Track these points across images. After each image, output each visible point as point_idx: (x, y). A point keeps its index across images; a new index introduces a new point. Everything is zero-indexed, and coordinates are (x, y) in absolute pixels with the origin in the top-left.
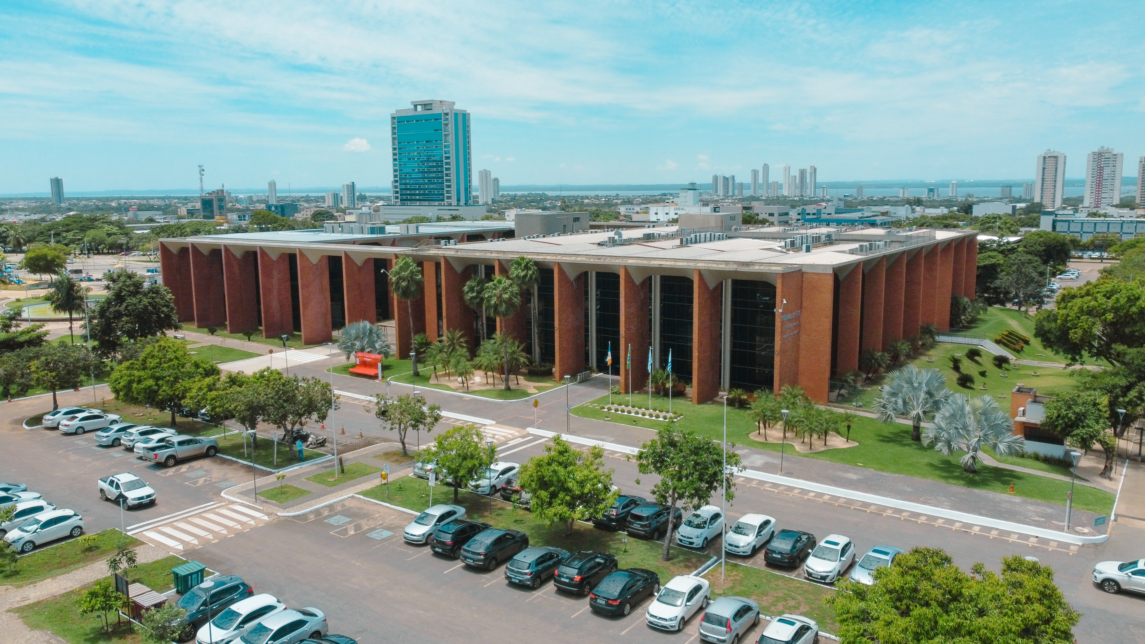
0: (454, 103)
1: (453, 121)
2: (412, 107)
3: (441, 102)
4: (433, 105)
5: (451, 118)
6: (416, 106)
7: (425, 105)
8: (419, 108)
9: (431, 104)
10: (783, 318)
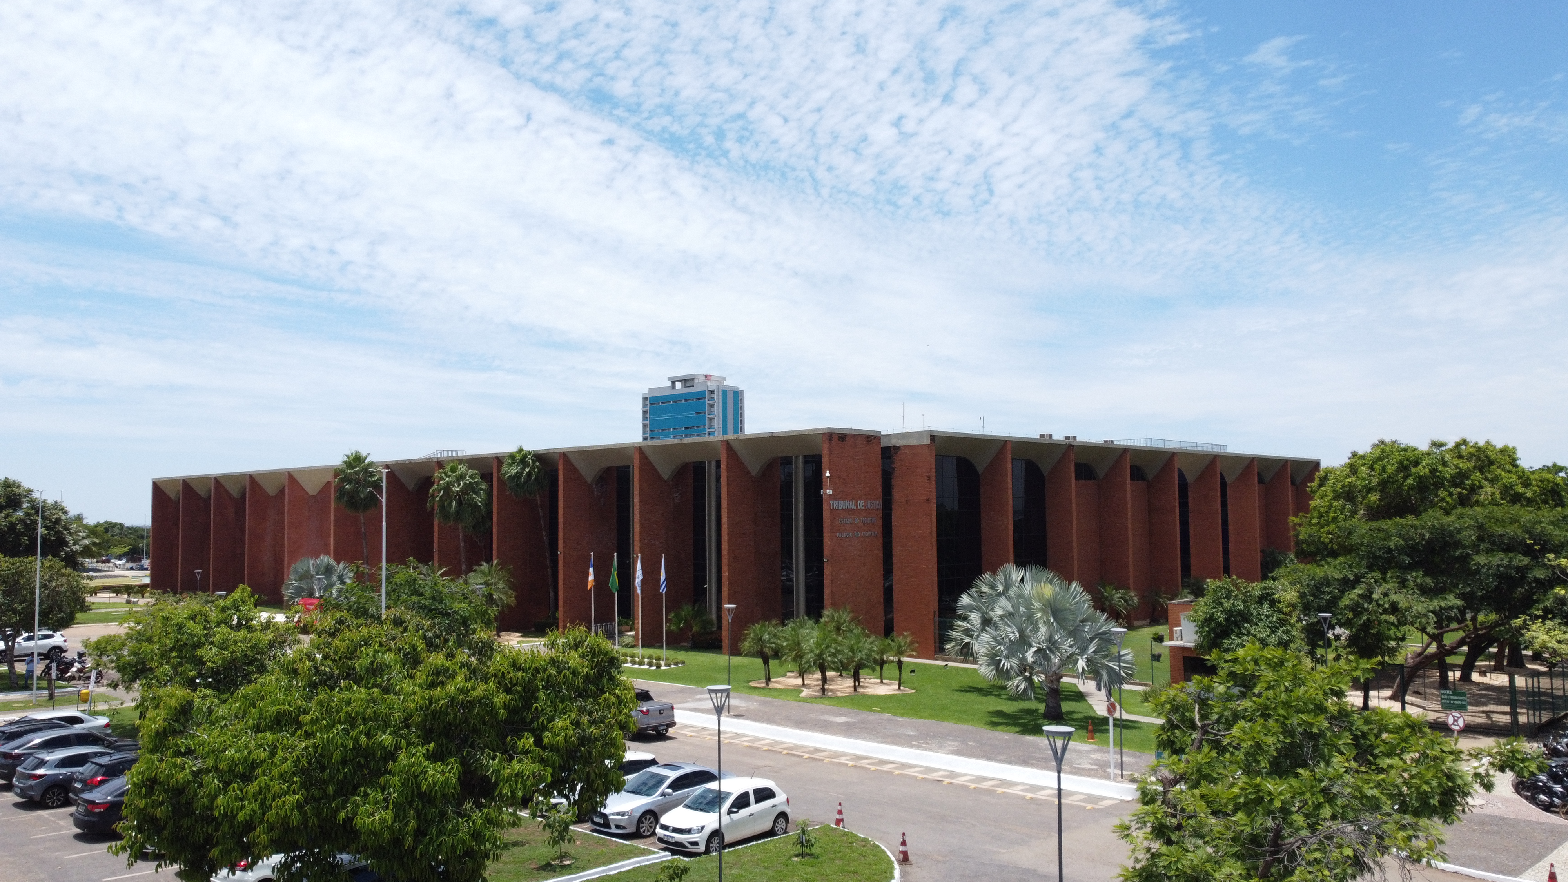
0: (724, 379)
1: (721, 400)
2: (669, 384)
3: (706, 376)
4: (696, 381)
5: (718, 397)
6: (673, 383)
7: (685, 381)
8: (678, 385)
9: (693, 380)
10: (835, 505)
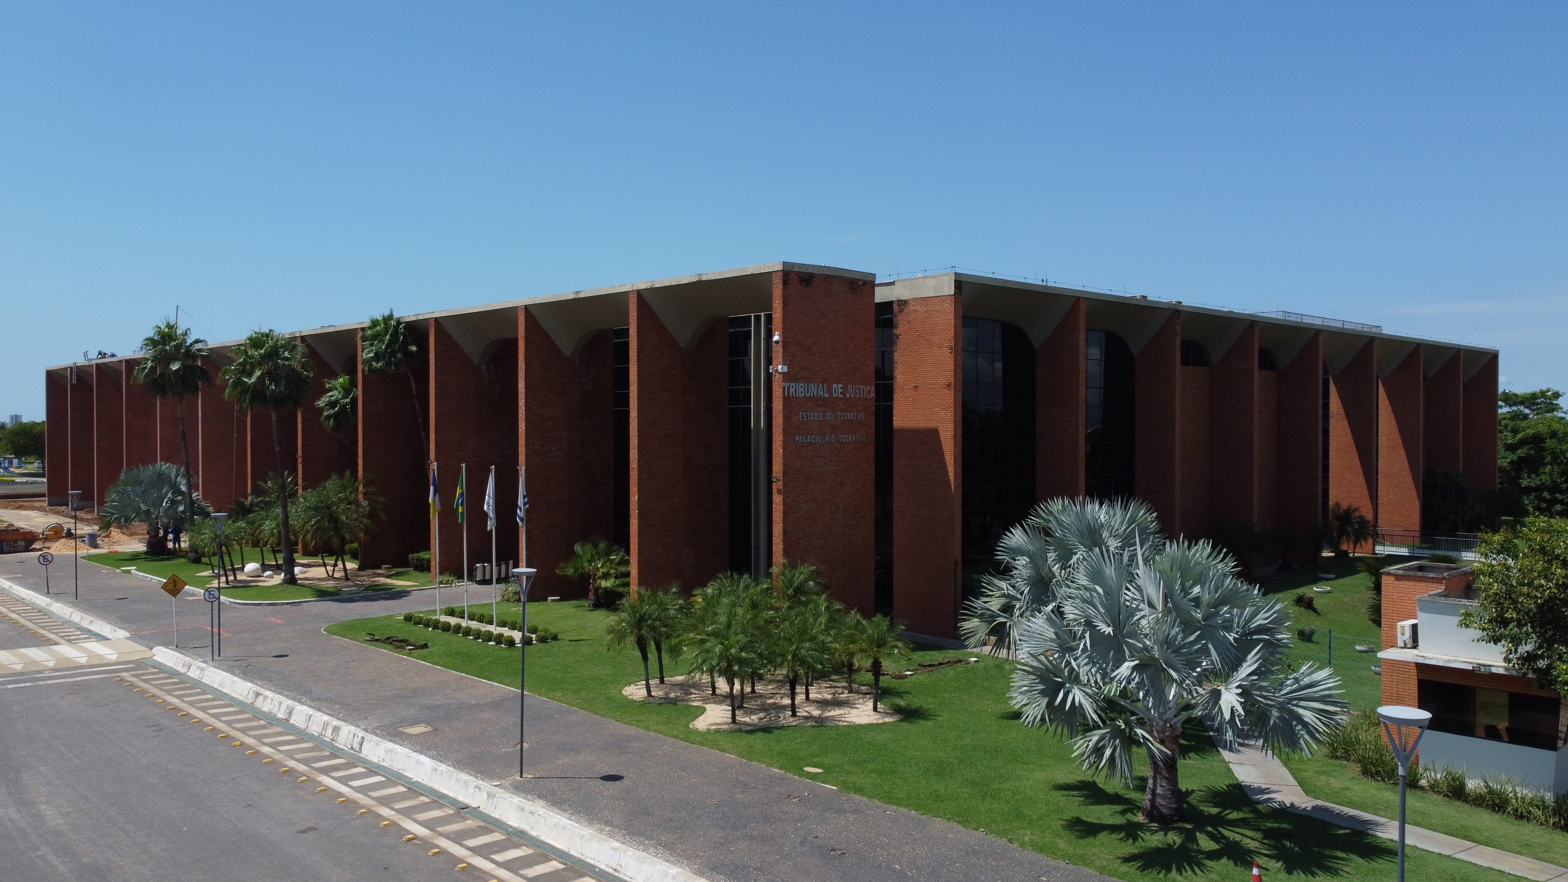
10: (792, 390)
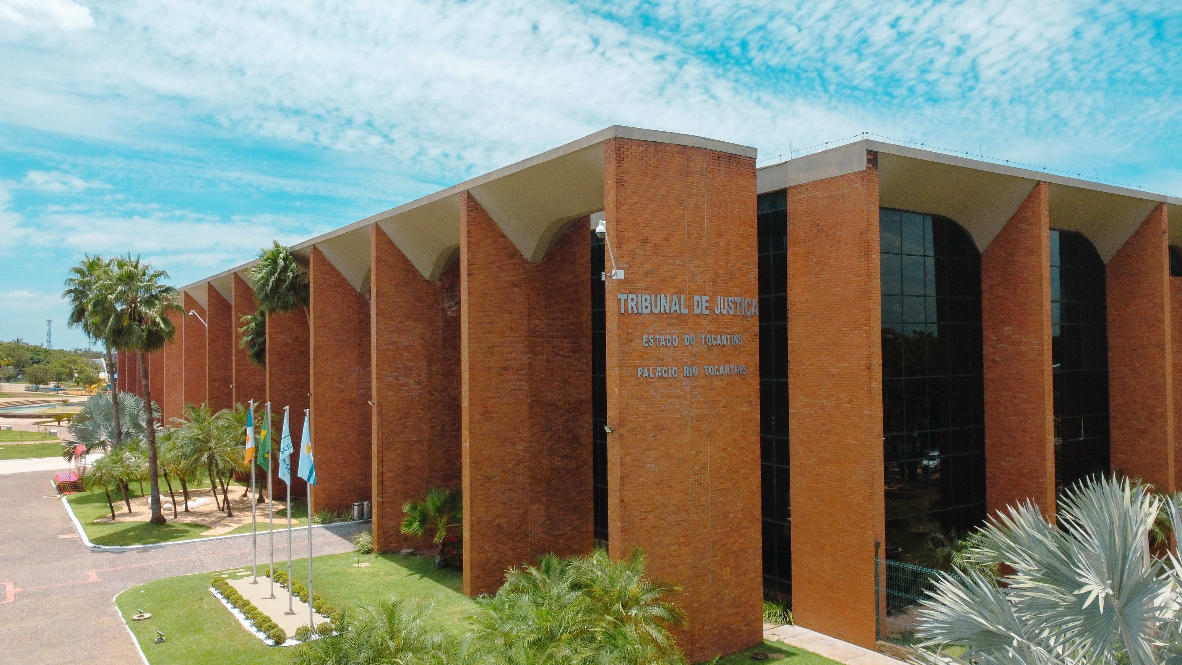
10: (631, 304)
